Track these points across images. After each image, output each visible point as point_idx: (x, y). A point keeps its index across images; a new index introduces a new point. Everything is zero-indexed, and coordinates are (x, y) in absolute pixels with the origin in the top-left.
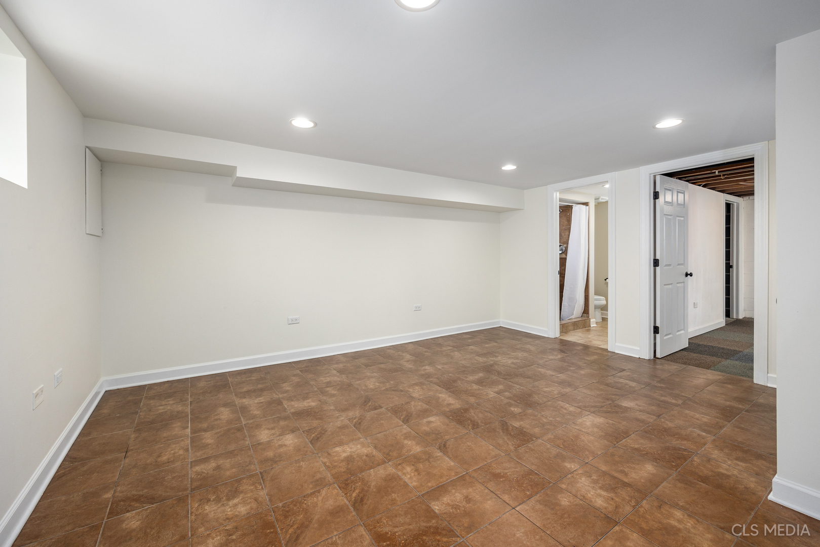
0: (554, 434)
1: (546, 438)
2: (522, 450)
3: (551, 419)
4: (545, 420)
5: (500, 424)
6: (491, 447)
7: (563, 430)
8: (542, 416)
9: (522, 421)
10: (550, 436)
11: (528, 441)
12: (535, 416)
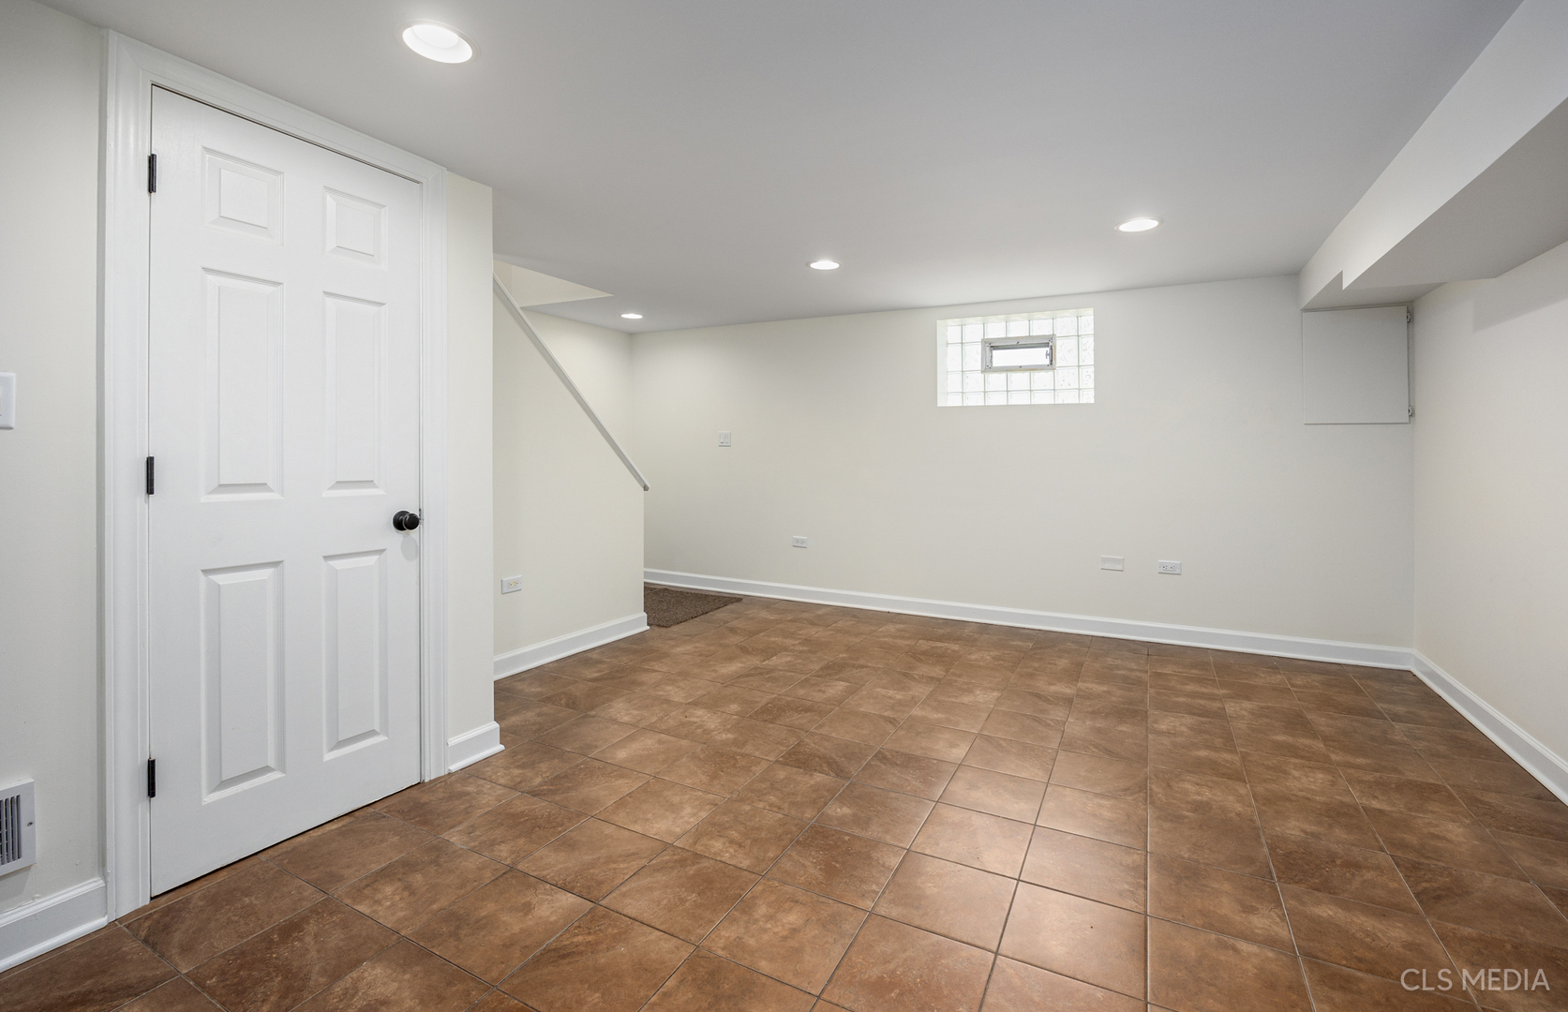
0: (751, 774)
1: (764, 765)
2: (793, 741)
3: (761, 805)
4: (772, 799)
5: (847, 770)
6: (834, 735)
7: (736, 784)
8: (779, 809)
9: (812, 786)
10: (758, 770)
11: (789, 754)
12: (793, 804)
